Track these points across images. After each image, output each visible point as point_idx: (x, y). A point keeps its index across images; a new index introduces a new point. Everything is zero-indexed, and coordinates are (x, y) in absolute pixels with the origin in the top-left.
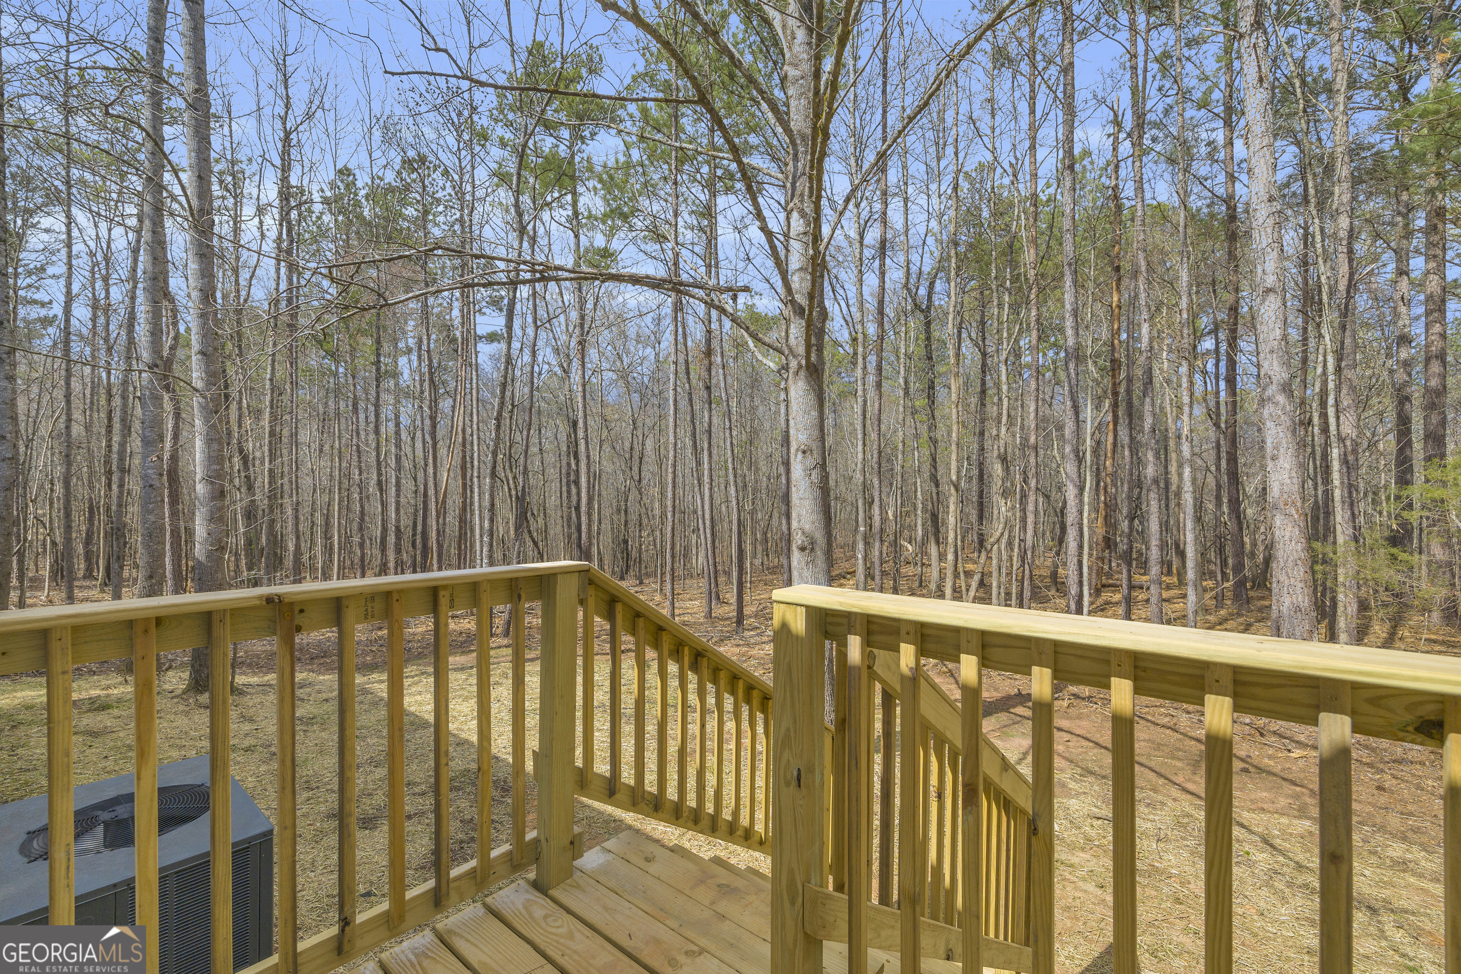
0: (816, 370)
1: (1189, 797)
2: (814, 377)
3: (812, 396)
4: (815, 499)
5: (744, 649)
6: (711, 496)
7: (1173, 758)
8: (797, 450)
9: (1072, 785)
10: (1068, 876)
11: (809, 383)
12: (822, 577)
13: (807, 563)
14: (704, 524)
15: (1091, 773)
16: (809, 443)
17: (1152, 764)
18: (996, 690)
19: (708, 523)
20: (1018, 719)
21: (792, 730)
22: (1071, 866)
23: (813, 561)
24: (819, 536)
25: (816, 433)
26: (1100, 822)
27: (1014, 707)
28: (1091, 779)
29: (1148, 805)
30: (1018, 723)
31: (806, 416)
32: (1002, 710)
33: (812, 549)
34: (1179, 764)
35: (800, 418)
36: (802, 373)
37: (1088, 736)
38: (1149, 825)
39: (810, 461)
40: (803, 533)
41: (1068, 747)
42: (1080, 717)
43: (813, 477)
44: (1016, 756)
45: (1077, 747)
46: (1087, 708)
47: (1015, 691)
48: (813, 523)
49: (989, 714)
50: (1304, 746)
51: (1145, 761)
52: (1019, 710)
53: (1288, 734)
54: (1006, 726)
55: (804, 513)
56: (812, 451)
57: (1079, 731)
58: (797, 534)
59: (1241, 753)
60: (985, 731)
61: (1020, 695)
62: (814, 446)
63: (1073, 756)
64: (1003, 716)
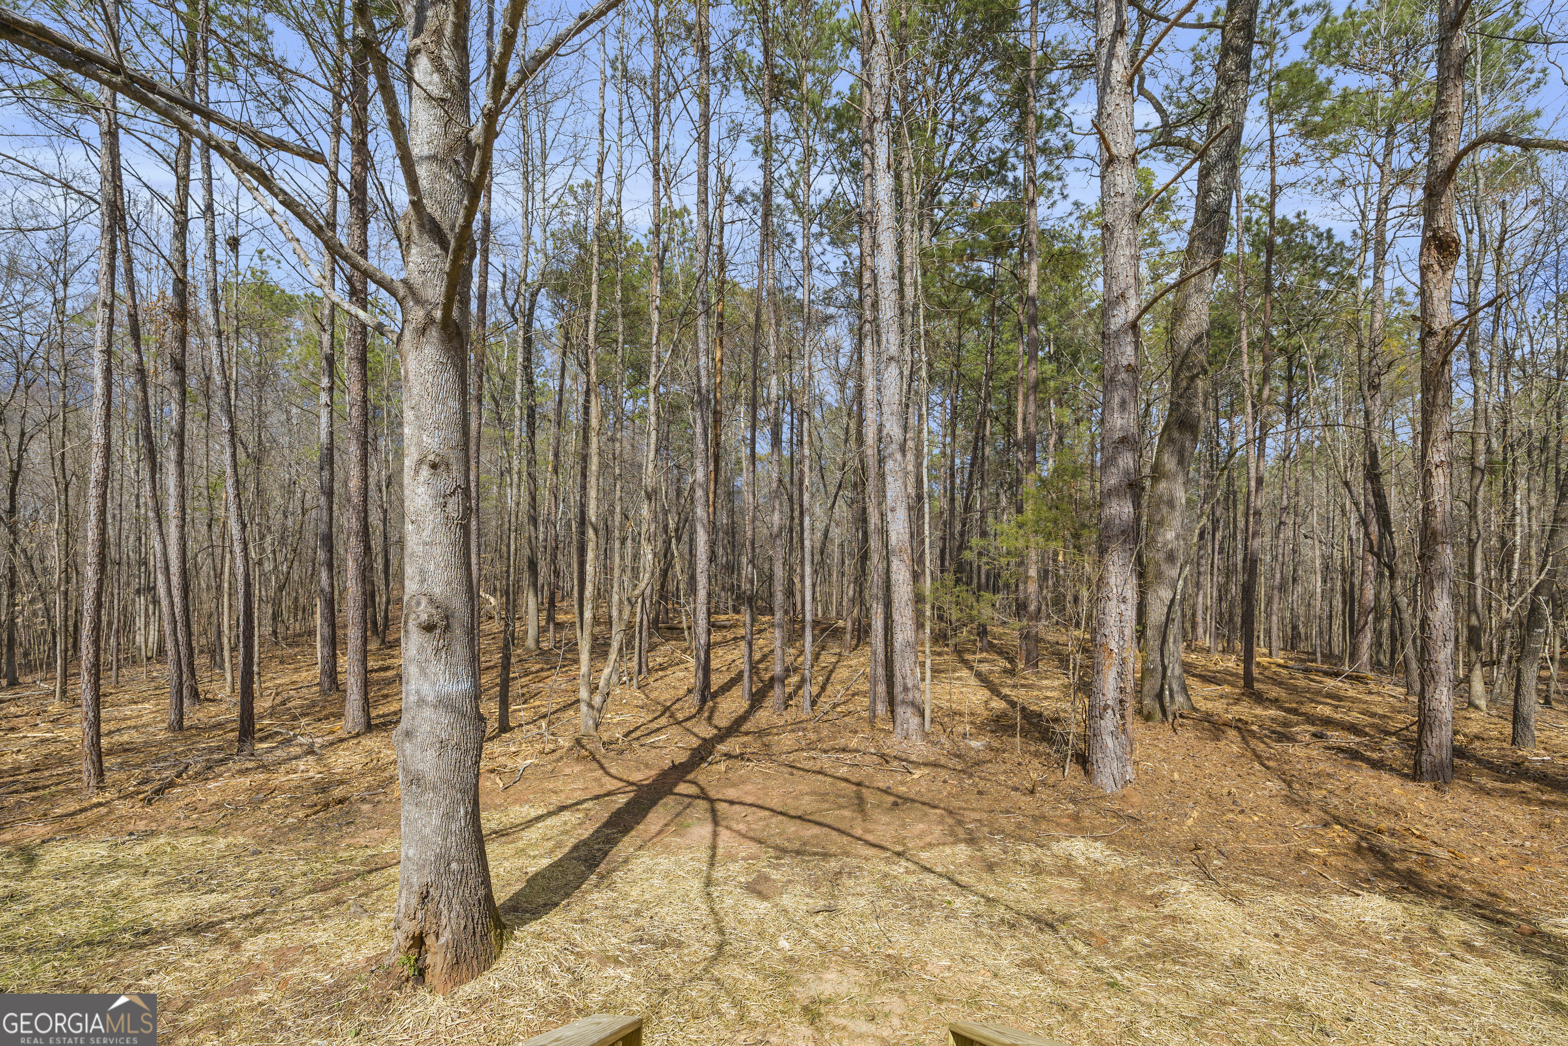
0: (459, 334)
1: (875, 851)
2: (455, 343)
3: (450, 375)
4: (453, 545)
5: (261, 777)
6: (183, 539)
7: (841, 807)
8: (420, 462)
9: (775, 875)
11: (446, 351)
13: (437, 651)
14: (168, 580)
15: (785, 851)
16: (445, 451)
17: (828, 821)
18: (646, 766)
19: (175, 580)
20: (687, 800)
23: (447, 647)
24: (458, 604)
25: (457, 436)
26: (820, 917)
27: (676, 785)
28: (787, 860)
29: (850, 874)
30: (689, 805)
31: (439, 407)
32: (666, 794)
33: (447, 627)
34: (847, 813)
35: (425, 408)
36: (434, 333)
37: (760, 802)
38: (862, 902)
39: (448, 481)
40: (431, 601)
41: (749, 823)
42: (742, 781)
43: (450, 508)
44: (704, 855)
45: (757, 821)
46: (743, 769)
47: (667, 764)
48: (449, 583)
49: (654, 803)
50: (917, 765)
51: (821, 820)
52: (682, 788)
53: (904, 756)
54: (678, 815)
55: (432, 567)
56: (447, 465)
57: (749, 800)
58: (419, 604)
59: (881, 785)
60: (658, 828)
61: (674, 767)
62: (454, 457)
63: (758, 835)
64: (670, 800)
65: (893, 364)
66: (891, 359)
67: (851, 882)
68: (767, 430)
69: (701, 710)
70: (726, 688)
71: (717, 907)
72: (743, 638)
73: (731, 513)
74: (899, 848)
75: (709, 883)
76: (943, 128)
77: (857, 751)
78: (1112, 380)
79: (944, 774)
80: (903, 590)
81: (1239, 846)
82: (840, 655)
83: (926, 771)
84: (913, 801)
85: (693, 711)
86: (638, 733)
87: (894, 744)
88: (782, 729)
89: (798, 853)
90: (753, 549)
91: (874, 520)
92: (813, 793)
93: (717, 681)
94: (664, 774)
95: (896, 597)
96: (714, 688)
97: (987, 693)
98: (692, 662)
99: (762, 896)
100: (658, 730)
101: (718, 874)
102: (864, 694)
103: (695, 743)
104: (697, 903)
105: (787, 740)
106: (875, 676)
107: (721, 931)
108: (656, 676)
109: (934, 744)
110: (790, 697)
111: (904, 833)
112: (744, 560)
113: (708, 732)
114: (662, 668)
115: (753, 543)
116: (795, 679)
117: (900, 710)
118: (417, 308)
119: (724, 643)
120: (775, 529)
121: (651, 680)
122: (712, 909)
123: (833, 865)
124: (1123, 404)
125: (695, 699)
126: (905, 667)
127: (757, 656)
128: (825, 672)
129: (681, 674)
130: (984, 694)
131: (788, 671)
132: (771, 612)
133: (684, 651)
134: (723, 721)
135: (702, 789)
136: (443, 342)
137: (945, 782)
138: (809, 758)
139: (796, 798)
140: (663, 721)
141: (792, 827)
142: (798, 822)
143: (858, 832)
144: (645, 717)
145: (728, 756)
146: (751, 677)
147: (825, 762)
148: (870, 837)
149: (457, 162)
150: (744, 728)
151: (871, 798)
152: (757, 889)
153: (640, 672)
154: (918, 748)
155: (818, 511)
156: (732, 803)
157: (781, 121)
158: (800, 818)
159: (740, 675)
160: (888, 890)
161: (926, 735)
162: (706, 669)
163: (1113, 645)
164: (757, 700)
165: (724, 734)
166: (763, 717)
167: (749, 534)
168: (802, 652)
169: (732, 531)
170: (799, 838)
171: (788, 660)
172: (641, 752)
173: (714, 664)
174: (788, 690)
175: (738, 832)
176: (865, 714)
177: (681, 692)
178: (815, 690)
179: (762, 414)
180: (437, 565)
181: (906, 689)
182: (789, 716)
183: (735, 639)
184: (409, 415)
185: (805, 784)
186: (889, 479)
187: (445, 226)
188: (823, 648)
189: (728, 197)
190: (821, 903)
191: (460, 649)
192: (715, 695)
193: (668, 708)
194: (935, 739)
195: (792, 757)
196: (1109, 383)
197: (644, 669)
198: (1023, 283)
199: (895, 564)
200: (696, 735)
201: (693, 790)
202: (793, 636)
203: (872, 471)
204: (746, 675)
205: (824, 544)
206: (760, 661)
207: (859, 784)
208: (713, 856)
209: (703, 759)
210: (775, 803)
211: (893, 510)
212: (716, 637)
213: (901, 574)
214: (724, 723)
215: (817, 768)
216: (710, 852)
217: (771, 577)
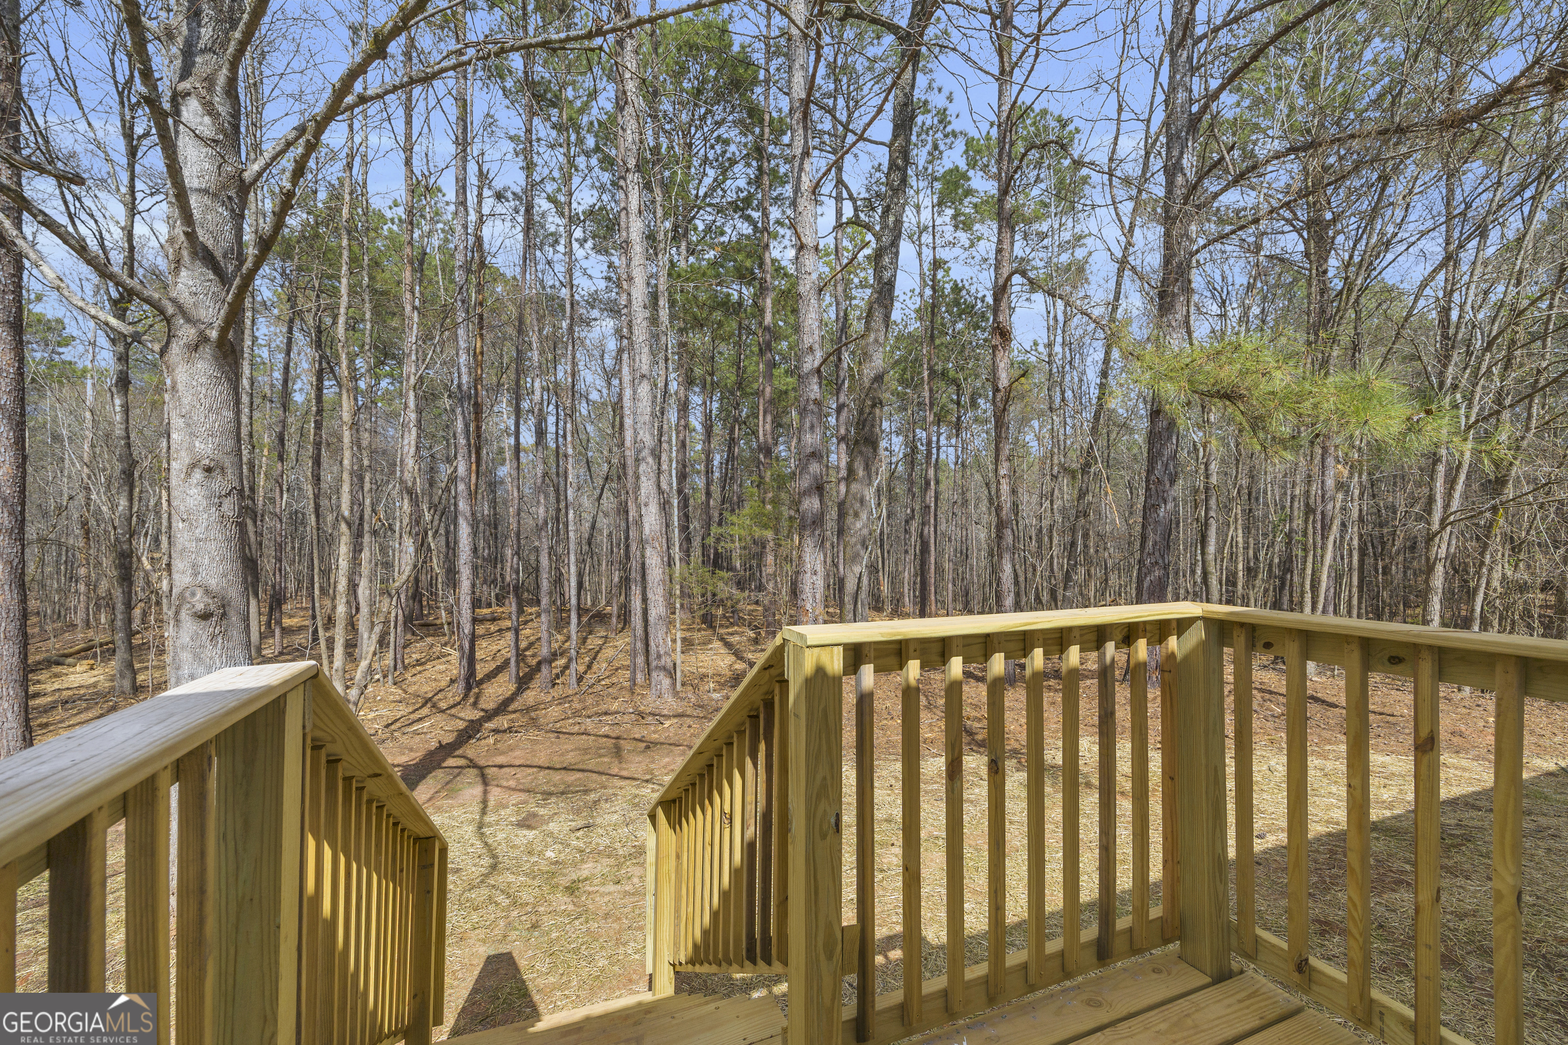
0: (234, 351)
1: (628, 782)
2: (230, 360)
3: (224, 387)
4: (229, 540)
7: (600, 756)
8: (193, 466)
9: (542, 811)
10: (591, 889)
11: (221, 367)
12: (239, 653)
13: (213, 637)
15: (551, 794)
16: (218, 456)
17: (590, 767)
18: (411, 750)
20: (456, 771)
21: (828, 777)
22: (586, 879)
23: (224, 633)
24: (235, 594)
25: (231, 443)
26: (581, 832)
27: (444, 760)
28: (553, 799)
29: (606, 800)
30: (458, 774)
32: (434, 769)
33: (224, 615)
34: (606, 760)
35: (198, 416)
36: (207, 351)
37: (527, 763)
38: (616, 816)
39: (219, 484)
40: (207, 591)
41: (518, 779)
42: (511, 749)
43: (225, 507)
44: (477, 808)
45: (526, 777)
46: (510, 739)
47: (434, 745)
48: (224, 575)
49: (423, 777)
50: (668, 717)
51: (584, 767)
52: (451, 762)
53: (657, 711)
54: (447, 783)
55: (206, 562)
56: (222, 469)
57: (517, 762)
58: (193, 594)
59: (637, 736)
60: (428, 796)
61: (441, 747)
62: (227, 462)
63: (527, 786)
64: (439, 773)
65: (645, 382)
66: (643, 376)
67: (608, 805)
68: (532, 421)
69: (466, 696)
70: (491, 676)
71: (490, 841)
72: (509, 629)
73: (494, 503)
74: (648, 777)
75: (480, 826)
76: (696, 162)
77: (617, 713)
78: (805, 409)
79: (689, 721)
80: (656, 572)
81: (885, 740)
82: (606, 637)
83: (675, 720)
84: (662, 744)
85: (458, 699)
86: (398, 724)
87: (649, 702)
88: (550, 704)
89: (562, 793)
90: (518, 539)
91: (632, 513)
92: (576, 749)
93: (481, 670)
94: (431, 754)
95: (650, 578)
96: (479, 676)
97: (733, 658)
98: (455, 655)
99: (529, 827)
100: (420, 719)
101: (487, 819)
102: (626, 668)
103: (461, 725)
104: (472, 841)
105: (554, 712)
106: (634, 650)
107: (494, 857)
108: (414, 671)
109: (682, 699)
110: (557, 677)
111: (652, 766)
112: (509, 552)
113: (477, 715)
114: (419, 663)
115: (518, 535)
116: (561, 662)
117: (654, 674)
118: (188, 326)
119: (489, 634)
120: (541, 522)
121: (408, 675)
122: (486, 844)
123: (593, 796)
124: (812, 427)
125: (460, 687)
126: (659, 639)
127: (523, 645)
128: (592, 654)
129: (442, 667)
130: (730, 659)
131: (554, 656)
132: (538, 602)
133: (445, 644)
134: (489, 703)
135: (471, 761)
136: (216, 358)
137: (690, 727)
138: (574, 724)
139: (562, 755)
140: (425, 711)
141: (557, 777)
142: (563, 772)
143: (615, 771)
144: (403, 710)
145: (496, 731)
146: (517, 662)
147: (589, 724)
148: (624, 773)
149: (230, 198)
150: (511, 708)
151: (626, 746)
152: (526, 823)
153: (395, 669)
154: (670, 704)
155: (586, 502)
156: (501, 767)
157: (542, 129)
158: (565, 768)
159: (507, 662)
160: (636, 805)
161: (676, 694)
162: (472, 661)
163: (808, 607)
164: (523, 683)
165: (490, 715)
166: (530, 696)
167: (514, 526)
168: (568, 638)
169: (494, 523)
170: (564, 783)
171: (555, 646)
172: (404, 740)
173: (479, 655)
174: (554, 671)
175: (509, 788)
176: (627, 684)
177: (443, 684)
178: (582, 669)
179: (525, 405)
180: (212, 559)
181: (659, 657)
182: (556, 692)
183: (500, 630)
184: (177, 422)
185: (568, 744)
186: (643, 478)
187: (218, 254)
188: (590, 633)
189: (487, 192)
190: (581, 823)
191: (236, 634)
192: (481, 682)
193: (430, 699)
194: (684, 695)
195: (558, 725)
196: (803, 412)
197: (399, 665)
198: (762, 311)
199: (648, 552)
200: (461, 719)
201: (462, 762)
202: (560, 623)
203: (630, 472)
204: (513, 660)
205: (591, 535)
206: (527, 649)
207: (618, 738)
208: (486, 807)
209: (470, 737)
210: (542, 760)
211: (646, 505)
212: (480, 630)
213: (654, 561)
214: (491, 706)
215: (582, 730)
216: (481, 806)
217: (537, 570)
